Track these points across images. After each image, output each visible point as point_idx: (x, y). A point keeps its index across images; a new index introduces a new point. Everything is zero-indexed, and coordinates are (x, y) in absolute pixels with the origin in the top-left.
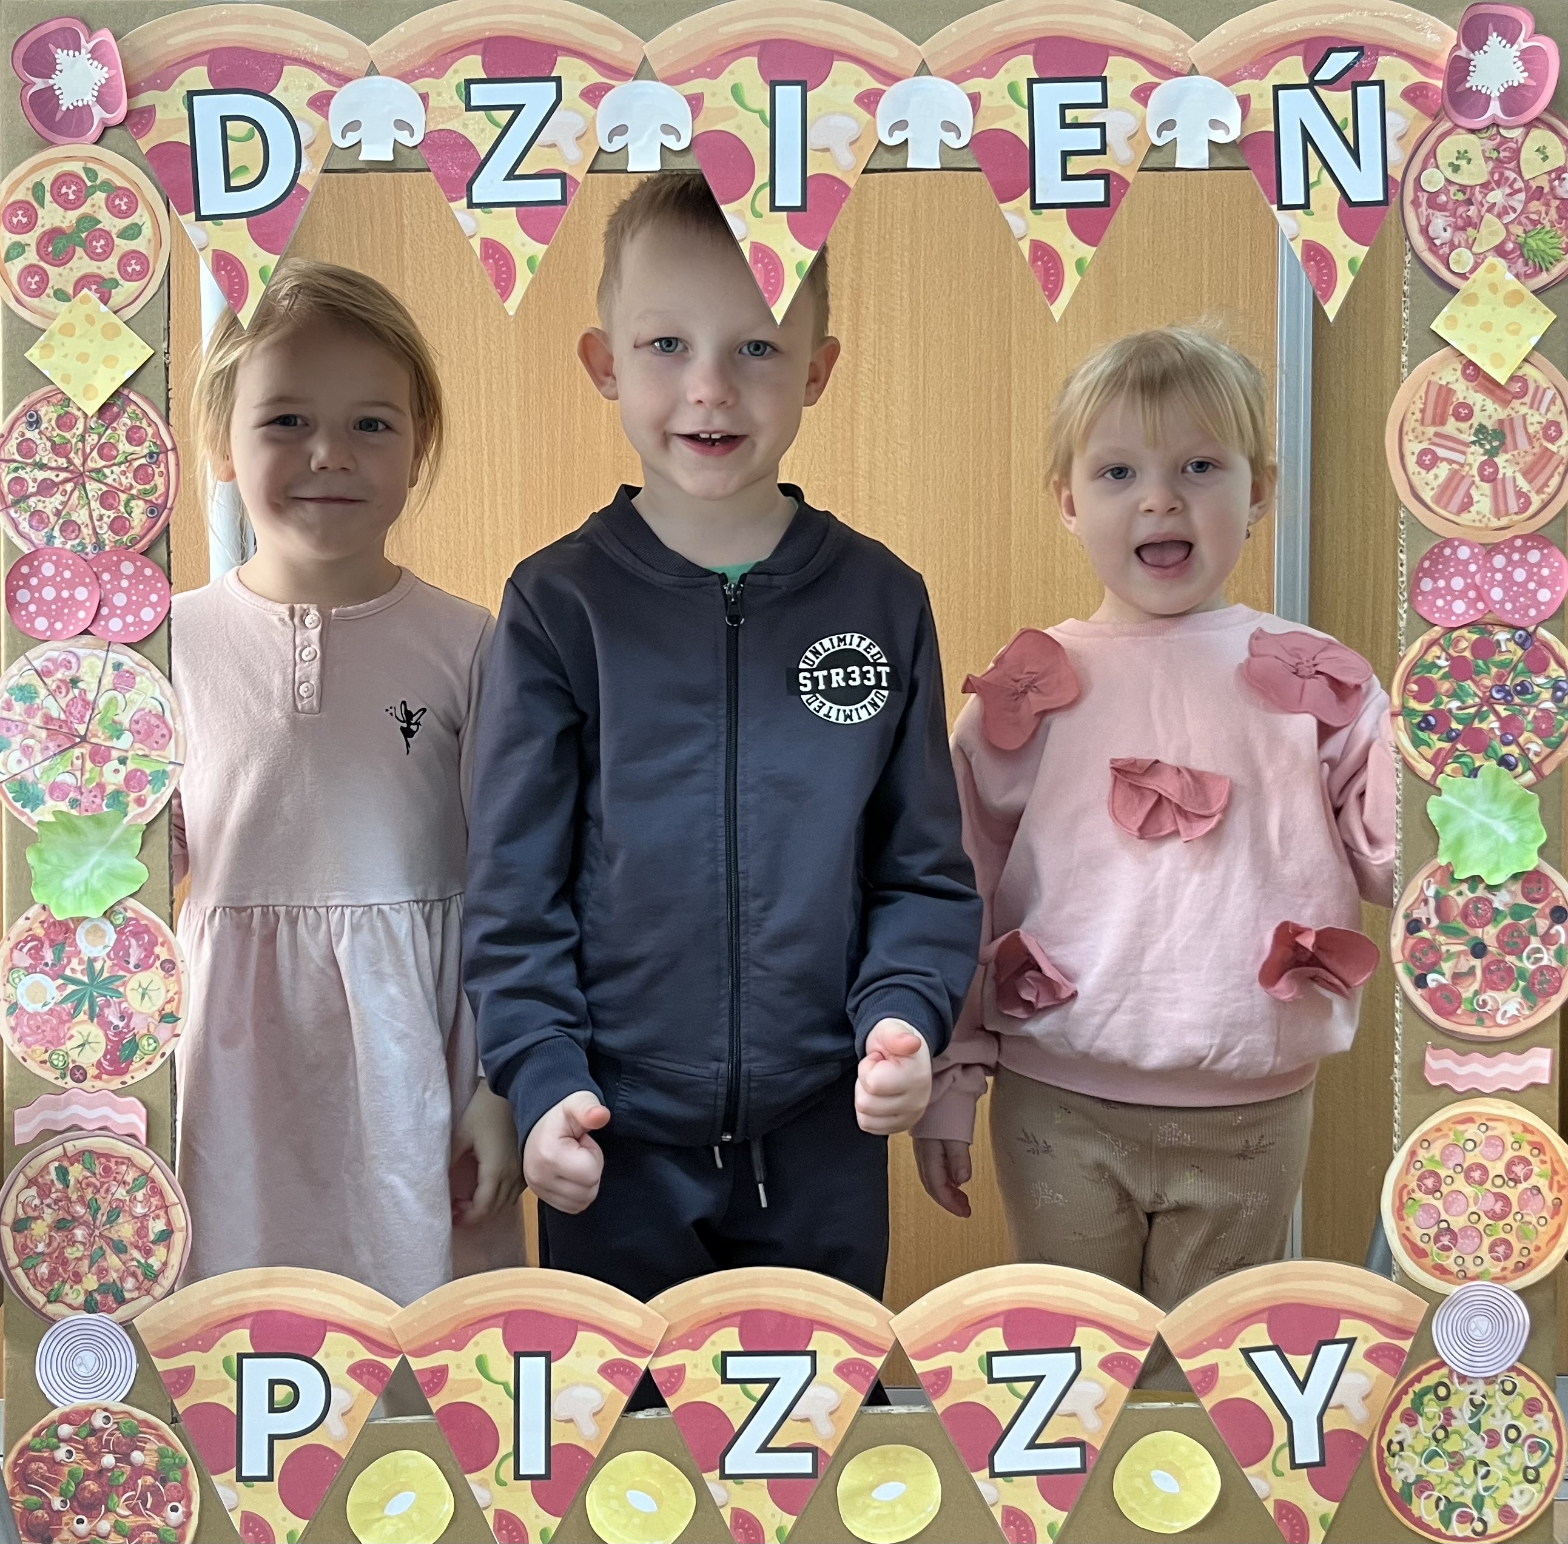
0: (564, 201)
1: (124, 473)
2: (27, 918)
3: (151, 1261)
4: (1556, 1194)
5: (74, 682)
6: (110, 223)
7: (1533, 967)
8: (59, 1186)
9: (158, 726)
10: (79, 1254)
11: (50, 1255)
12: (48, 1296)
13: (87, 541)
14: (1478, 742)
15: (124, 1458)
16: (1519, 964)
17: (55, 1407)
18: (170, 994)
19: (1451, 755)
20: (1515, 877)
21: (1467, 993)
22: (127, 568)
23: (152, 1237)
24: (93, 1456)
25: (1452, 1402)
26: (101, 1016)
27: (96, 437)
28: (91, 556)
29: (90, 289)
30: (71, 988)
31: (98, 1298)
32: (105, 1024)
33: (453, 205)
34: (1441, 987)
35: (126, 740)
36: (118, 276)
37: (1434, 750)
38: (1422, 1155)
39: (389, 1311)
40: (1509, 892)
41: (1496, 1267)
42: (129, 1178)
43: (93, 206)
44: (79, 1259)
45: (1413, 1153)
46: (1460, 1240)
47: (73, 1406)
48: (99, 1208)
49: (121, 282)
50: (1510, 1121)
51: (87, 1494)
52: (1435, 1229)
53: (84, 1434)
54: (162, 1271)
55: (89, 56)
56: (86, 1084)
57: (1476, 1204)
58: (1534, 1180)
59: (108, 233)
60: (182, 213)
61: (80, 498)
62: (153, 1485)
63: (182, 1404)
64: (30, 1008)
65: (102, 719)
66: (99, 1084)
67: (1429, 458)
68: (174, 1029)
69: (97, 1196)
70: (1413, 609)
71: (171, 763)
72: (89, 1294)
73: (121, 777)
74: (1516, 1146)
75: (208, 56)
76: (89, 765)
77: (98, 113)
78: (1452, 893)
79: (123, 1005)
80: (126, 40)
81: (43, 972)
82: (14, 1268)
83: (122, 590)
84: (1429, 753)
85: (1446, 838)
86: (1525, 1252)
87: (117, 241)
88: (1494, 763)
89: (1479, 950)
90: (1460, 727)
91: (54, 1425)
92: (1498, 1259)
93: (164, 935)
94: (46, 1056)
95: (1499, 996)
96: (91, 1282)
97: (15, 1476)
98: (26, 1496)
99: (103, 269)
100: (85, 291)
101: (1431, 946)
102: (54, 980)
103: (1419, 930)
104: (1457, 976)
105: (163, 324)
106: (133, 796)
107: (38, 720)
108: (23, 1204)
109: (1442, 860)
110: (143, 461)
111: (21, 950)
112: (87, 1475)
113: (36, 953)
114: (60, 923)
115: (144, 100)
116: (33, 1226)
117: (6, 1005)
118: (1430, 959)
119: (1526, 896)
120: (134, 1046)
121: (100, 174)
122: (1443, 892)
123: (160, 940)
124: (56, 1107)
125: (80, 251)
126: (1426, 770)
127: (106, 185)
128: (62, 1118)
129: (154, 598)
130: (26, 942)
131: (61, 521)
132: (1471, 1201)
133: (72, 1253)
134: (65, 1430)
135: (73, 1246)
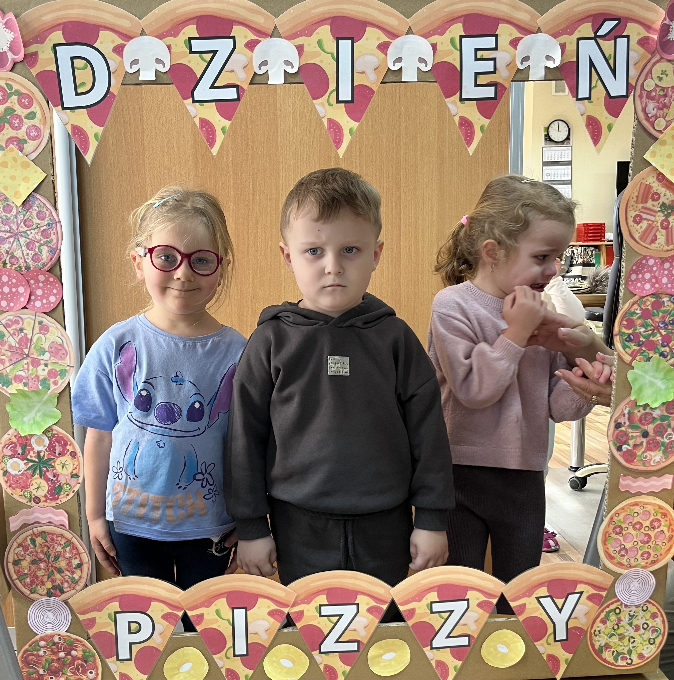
0: (238, 99)
1: (37, 233)
2: (8, 435)
3: (74, 576)
4: (670, 533)
5: (21, 330)
6: (21, 112)
7: (668, 441)
8: (32, 546)
9: (61, 350)
10: (43, 574)
11: (30, 574)
12: (30, 591)
13: (22, 265)
14: (652, 346)
15: (68, 653)
16: (662, 440)
17: (38, 635)
18: (75, 466)
19: (639, 352)
20: (663, 404)
21: (639, 453)
22: (42, 278)
23: (74, 566)
24: (55, 653)
25: (621, 615)
26: (45, 475)
27: (22, 216)
28: (24, 272)
29: (13, 144)
30: (31, 464)
31: (53, 591)
32: (47, 480)
33: (185, 102)
34: (628, 450)
35: (47, 356)
36: (26, 138)
37: (632, 350)
38: (615, 519)
39: (178, 593)
40: (661, 410)
41: (642, 562)
42: (62, 542)
43: (12, 102)
44: (43, 576)
45: (612, 518)
46: (629, 552)
47: (45, 634)
48: (50, 555)
49: (28, 140)
50: (653, 504)
51: (54, 668)
52: (619, 548)
53: (51, 644)
54: (79, 580)
55: (4, 26)
56: (41, 504)
57: (637, 538)
58: (661, 528)
59: (20, 116)
60: (55, 106)
61: (17, 245)
62: (82, 664)
63: (91, 632)
64: (13, 472)
65: (35, 346)
66: (46, 504)
67: (638, 220)
68: (78, 480)
69: (49, 550)
70: (626, 288)
71: (68, 366)
72: (49, 590)
73: (46, 373)
74: (655, 514)
75: (62, 26)
76: (31, 367)
77: (10, 56)
78: (636, 411)
79: (55, 471)
80: (20, 19)
81: (17, 457)
82: (15, 580)
83: (40, 288)
84: (629, 351)
85: (635, 388)
86: (656, 556)
87: (25, 120)
88: (657, 355)
89: (645, 435)
90: (644, 340)
91: (37, 642)
92: (644, 559)
93: (70, 441)
94: (22, 493)
95: (652, 453)
96: (49, 585)
97: (23, 662)
98: (28, 669)
99: (19, 135)
100: (11, 145)
101: (625, 434)
102: (22, 460)
103: (620, 427)
104: (635, 446)
105: (50, 161)
106: (52, 381)
107: (6, 347)
108: (17, 554)
109: (632, 398)
110: (45, 227)
111: (7, 447)
112: (53, 660)
113: (14, 450)
114: (24, 437)
115: (32, 49)
116: (22, 563)
117: (2, 472)
118: (624, 439)
119: (667, 411)
120: (60, 488)
121: (14, 86)
122: (632, 411)
123: (69, 443)
124: (28, 514)
125: (7, 125)
126: (628, 358)
127: (17, 92)
128: (31, 518)
129: (55, 291)
130: (9, 445)
131: (9, 256)
132: (635, 537)
133: (40, 573)
134: (42, 643)
135: (40, 570)
